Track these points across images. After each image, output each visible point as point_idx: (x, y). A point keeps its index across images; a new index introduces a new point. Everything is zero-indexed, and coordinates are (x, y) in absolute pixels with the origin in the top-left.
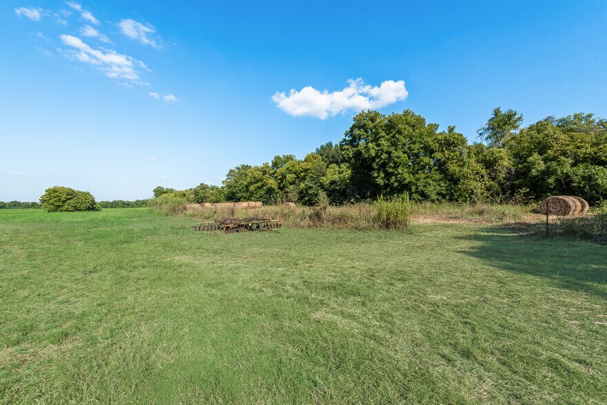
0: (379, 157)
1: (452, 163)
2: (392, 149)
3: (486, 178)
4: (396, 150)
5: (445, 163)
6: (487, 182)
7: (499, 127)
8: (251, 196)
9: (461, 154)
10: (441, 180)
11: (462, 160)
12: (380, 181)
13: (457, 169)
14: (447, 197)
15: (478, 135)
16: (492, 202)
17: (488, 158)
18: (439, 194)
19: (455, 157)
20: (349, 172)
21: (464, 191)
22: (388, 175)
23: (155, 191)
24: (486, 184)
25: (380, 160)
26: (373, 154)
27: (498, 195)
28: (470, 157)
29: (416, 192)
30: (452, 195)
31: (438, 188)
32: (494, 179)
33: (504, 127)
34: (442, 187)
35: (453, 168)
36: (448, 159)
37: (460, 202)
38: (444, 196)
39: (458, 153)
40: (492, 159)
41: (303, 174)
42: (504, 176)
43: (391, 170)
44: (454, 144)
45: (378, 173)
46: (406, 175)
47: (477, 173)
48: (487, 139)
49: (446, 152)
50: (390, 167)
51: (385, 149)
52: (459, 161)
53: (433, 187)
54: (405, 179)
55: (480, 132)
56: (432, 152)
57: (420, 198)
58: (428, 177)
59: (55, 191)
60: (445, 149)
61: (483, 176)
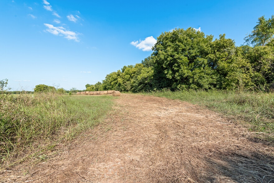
0: (166, 59)
1: (222, 61)
2: (175, 53)
3: (251, 70)
4: (178, 54)
5: (216, 61)
6: (252, 74)
7: (263, 31)
8: (112, 88)
9: (229, 53)
10: (213, 74)
11: (231, 58)
12: (169, 76)
13: (226, 65)
14: (217, 87)
15: (245, 41)
16: (256, 90)
17: (253, 54)
18: (211, 84)
19: (224, 56)
20: (153, 71)
21: (231, 81)
22: (174, 72)
23: (86, 86)
24: (251, 75)
25: (167, 62)
26: (163, 58)
27: (263, 84)
28: (237, 56)
29: (193, 83)
30: (221, 84)
31: (210, 79)
32: (258, 71)
33: (268, 30)
34: (213, 79)
35: (222, 64)
36: (219, 58)
37: (227, 90)
38: (215, 86)
39: (226, 53)
40: (257, 54)
41: (133, 75)
42: (269, 67)
43: (176, 69)
44: (224, 47)
45: (168, 71)
46: (186, 71)
47: (243, 67)
48: (252, 42)
49: (217, 53)
50: (175, 67)
51: (169, 53)
52: (227, 59)
53: (206, 79)
54: (184, 74)
55: (246, 39)
56: (207, 54)
57: (196, 87)
58: (202, 72)
59: (39, 86)
60: (216, 51)
61: (248, 69)
